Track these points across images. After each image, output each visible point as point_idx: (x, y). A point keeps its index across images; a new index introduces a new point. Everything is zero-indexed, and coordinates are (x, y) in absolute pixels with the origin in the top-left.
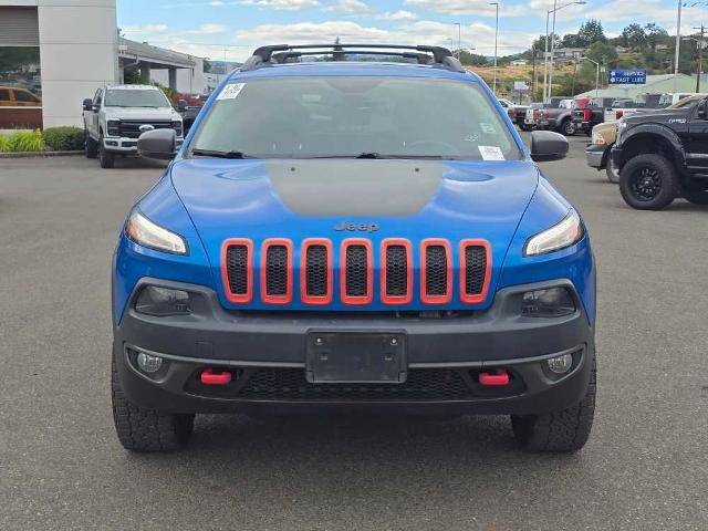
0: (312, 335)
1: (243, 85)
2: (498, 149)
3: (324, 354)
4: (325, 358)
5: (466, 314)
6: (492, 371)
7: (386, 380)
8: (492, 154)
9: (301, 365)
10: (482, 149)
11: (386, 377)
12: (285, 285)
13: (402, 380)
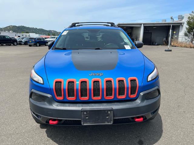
1: (68, 31)
2: (129, 46)
3: (87, 117)
6: (138, 117)
7: (106, 123)
8: (128, 47)
10: (125, 46)
11: (107, 123)
12: (74, 94)
13: (112, 123)
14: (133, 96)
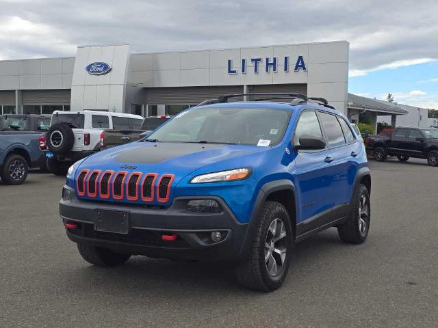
0: (96, 210)
2: (269, 141)
4: (100, 221)
5: (163, 207)
8: (264, 143)
9: (92, 223)
10: (261, 141)
11: (121, 231)
13: (126, 233)
14: (162, 201)
